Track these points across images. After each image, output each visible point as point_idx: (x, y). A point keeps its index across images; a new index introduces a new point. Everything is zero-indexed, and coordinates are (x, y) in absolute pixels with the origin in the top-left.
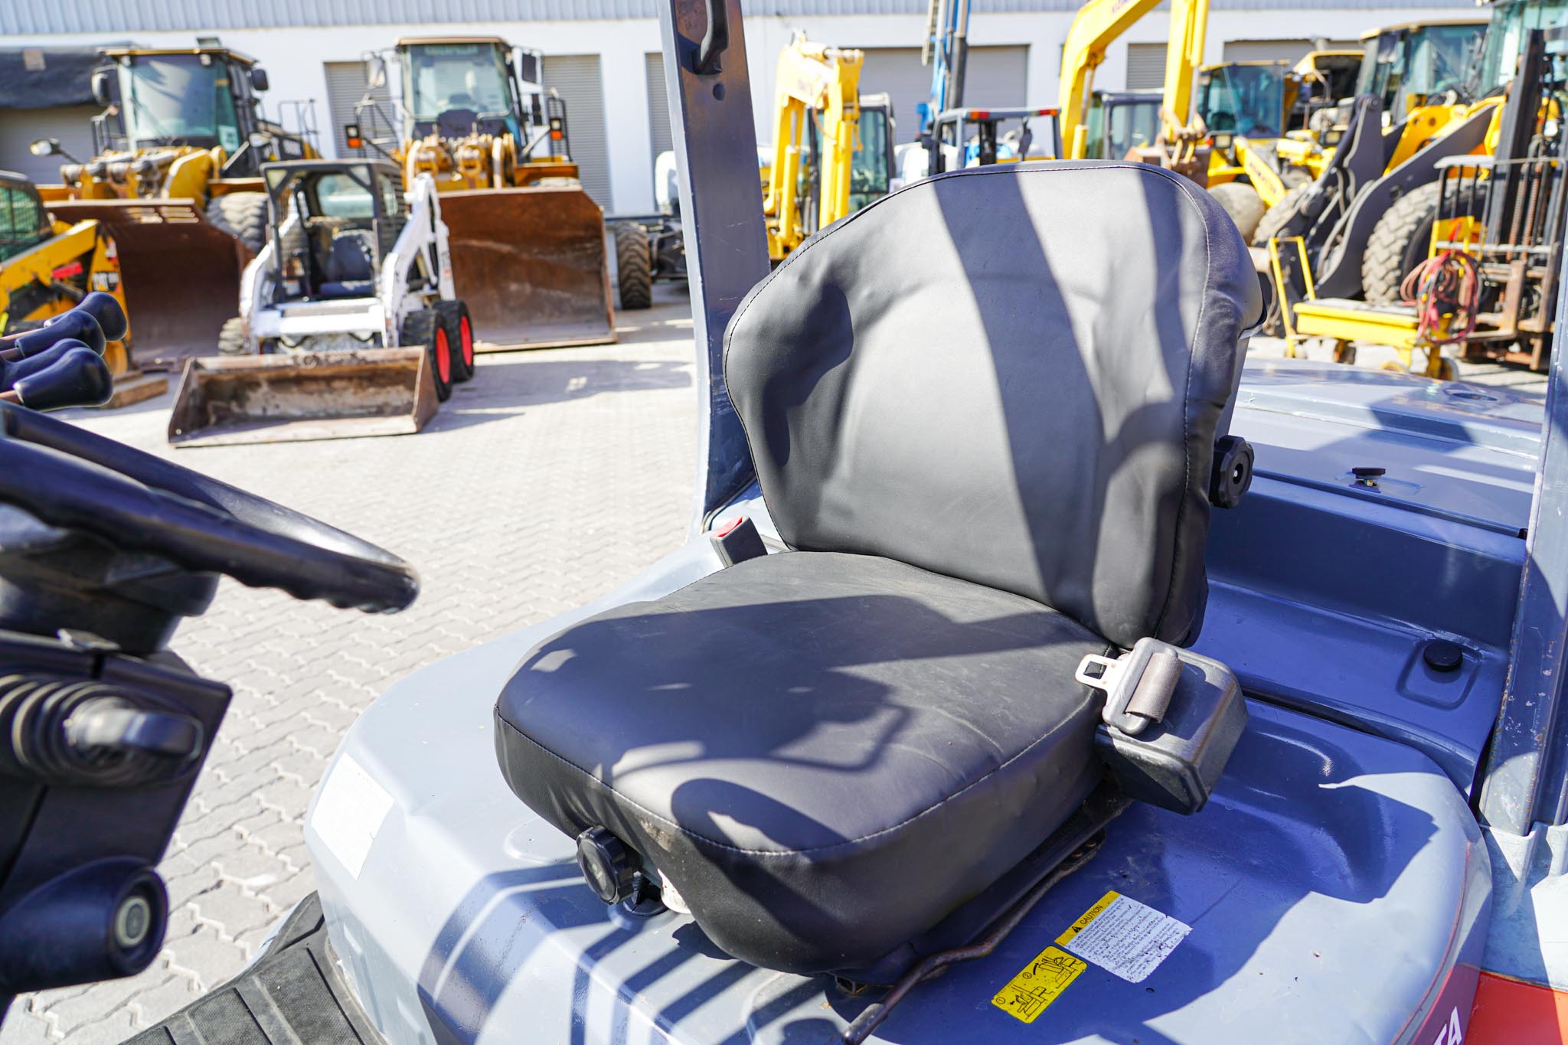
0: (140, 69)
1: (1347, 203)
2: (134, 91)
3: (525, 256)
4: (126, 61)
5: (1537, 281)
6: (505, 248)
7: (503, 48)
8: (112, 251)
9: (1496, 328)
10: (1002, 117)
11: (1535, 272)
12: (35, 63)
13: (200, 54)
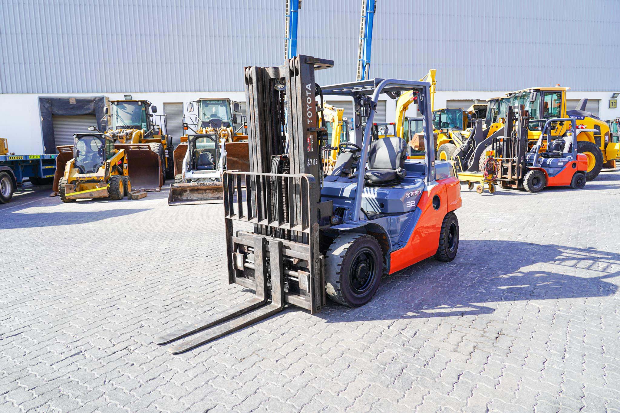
0: (120, 106)
1: (475, 148)
2: (117, 112)
3: (241, 162)
4: (116, 103)
5: (515, 166)
6: (235, 159)
7: (229, 101)
8: (127, 158)
9: (507, 178)
10: (380, 125)
11: (514, 164)
12: (73, 102)
13: (138, 102)
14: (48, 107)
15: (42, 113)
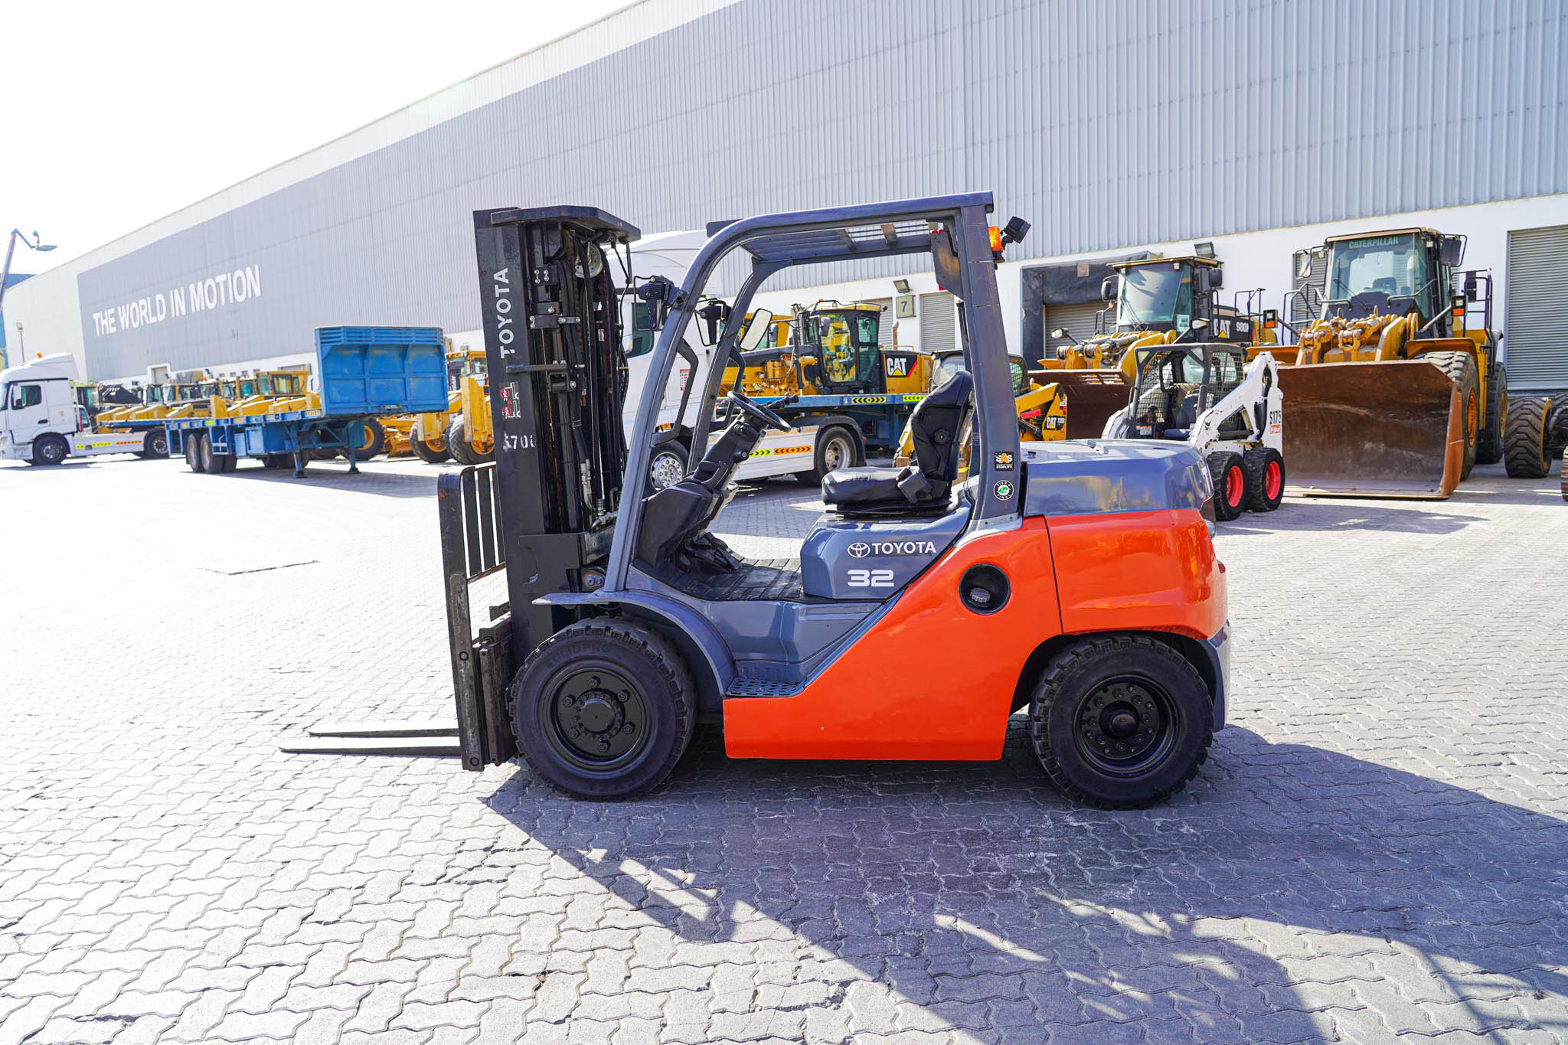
0: (1131, 276)
2: (1124, 291)
4: (1123, 271)
7: (1426, 234)
8: (1064, 404)
12: (1084, 272)
13: (1174, 262)
14: (1037, 288)
15: (1025, 300)
